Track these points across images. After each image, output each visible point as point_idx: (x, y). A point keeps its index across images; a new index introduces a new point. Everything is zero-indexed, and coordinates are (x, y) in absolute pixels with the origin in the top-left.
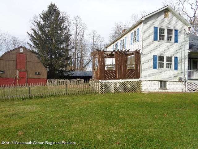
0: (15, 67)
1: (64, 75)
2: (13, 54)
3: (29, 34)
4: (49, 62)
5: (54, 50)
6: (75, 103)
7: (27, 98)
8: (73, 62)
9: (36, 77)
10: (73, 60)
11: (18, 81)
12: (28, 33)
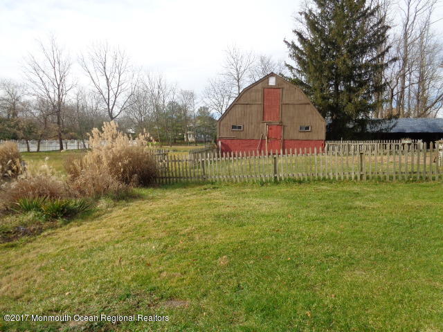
0: (260, 117)
1: (369, 130)
2: (257, 91)
3: (289, 44)
4: (331, 101)
5: (343, 73)
6: (379, 205)
7: (270, 181)
8: (395, 97)
9: (302, 136)
10: (395, 91)
11: (266, 144)
12: (286, 42)
